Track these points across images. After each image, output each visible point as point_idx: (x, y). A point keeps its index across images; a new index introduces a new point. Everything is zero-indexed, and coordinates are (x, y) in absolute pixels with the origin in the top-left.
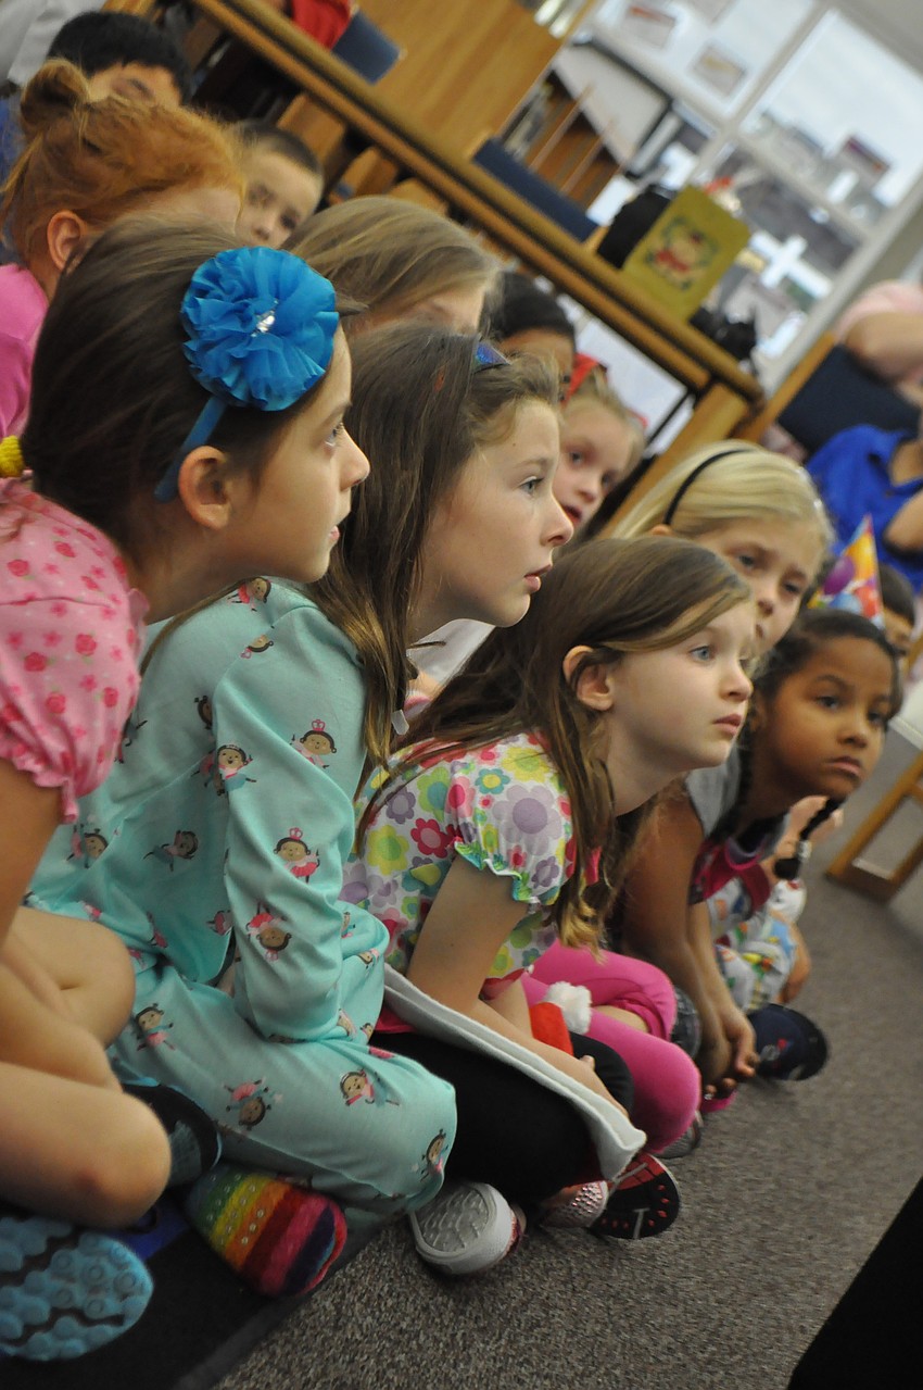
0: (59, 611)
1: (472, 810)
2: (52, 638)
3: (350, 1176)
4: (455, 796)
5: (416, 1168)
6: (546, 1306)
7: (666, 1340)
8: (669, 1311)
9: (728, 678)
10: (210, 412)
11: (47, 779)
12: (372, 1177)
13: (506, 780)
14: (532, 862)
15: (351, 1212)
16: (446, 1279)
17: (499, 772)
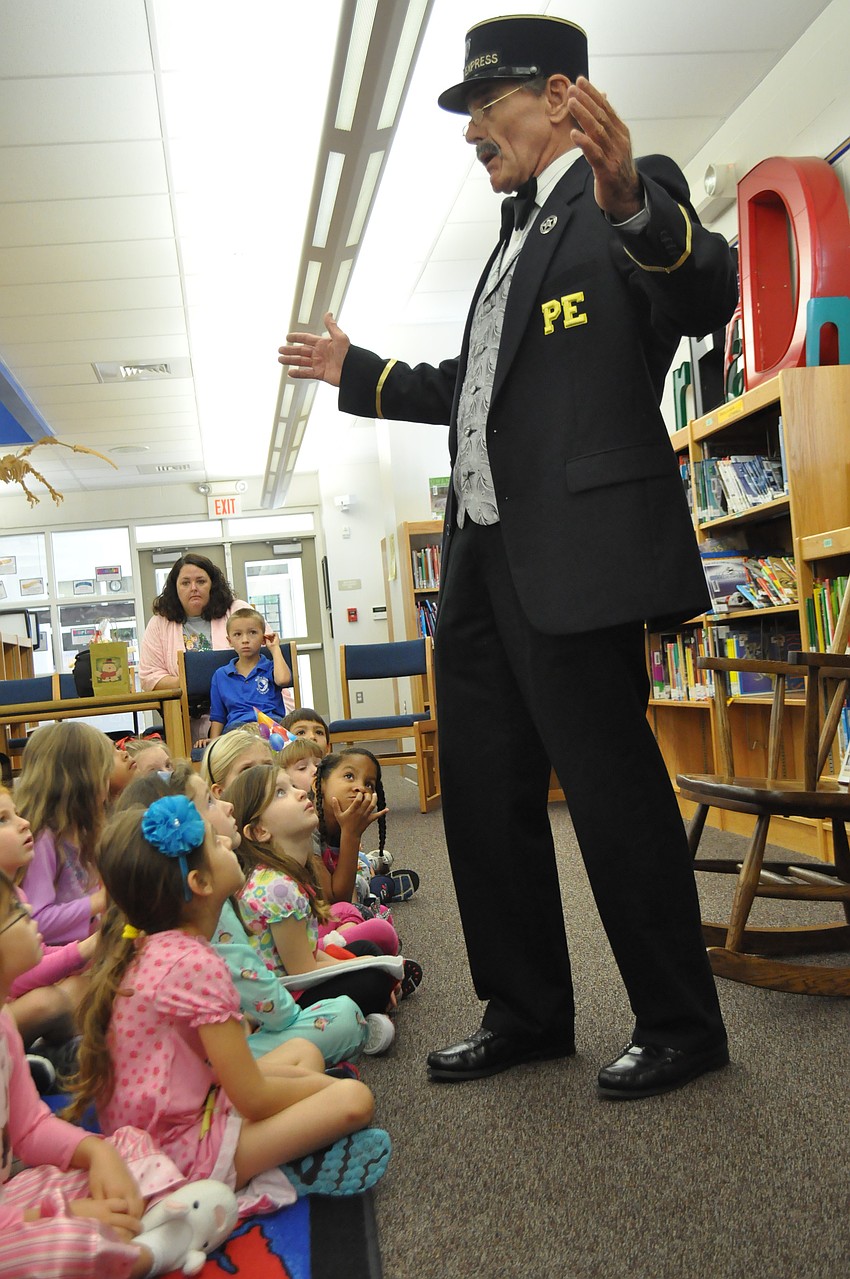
0: (181, 965)
1: (262, 906)
2: (187, 975)
3: (343, 1050)
4: (253, 907)
5: (359, 1029)
6: (416, 1033)
7: (456, 1008)
8: (447, 999)
9: (296, 794)
10: (182, 862)
11: (224, 1018)
12: (350, 1043)
13: (263, 888)
14: (294, 903)
15: (350, 1060)
16: (383, 1054)
17: (259, 888)
